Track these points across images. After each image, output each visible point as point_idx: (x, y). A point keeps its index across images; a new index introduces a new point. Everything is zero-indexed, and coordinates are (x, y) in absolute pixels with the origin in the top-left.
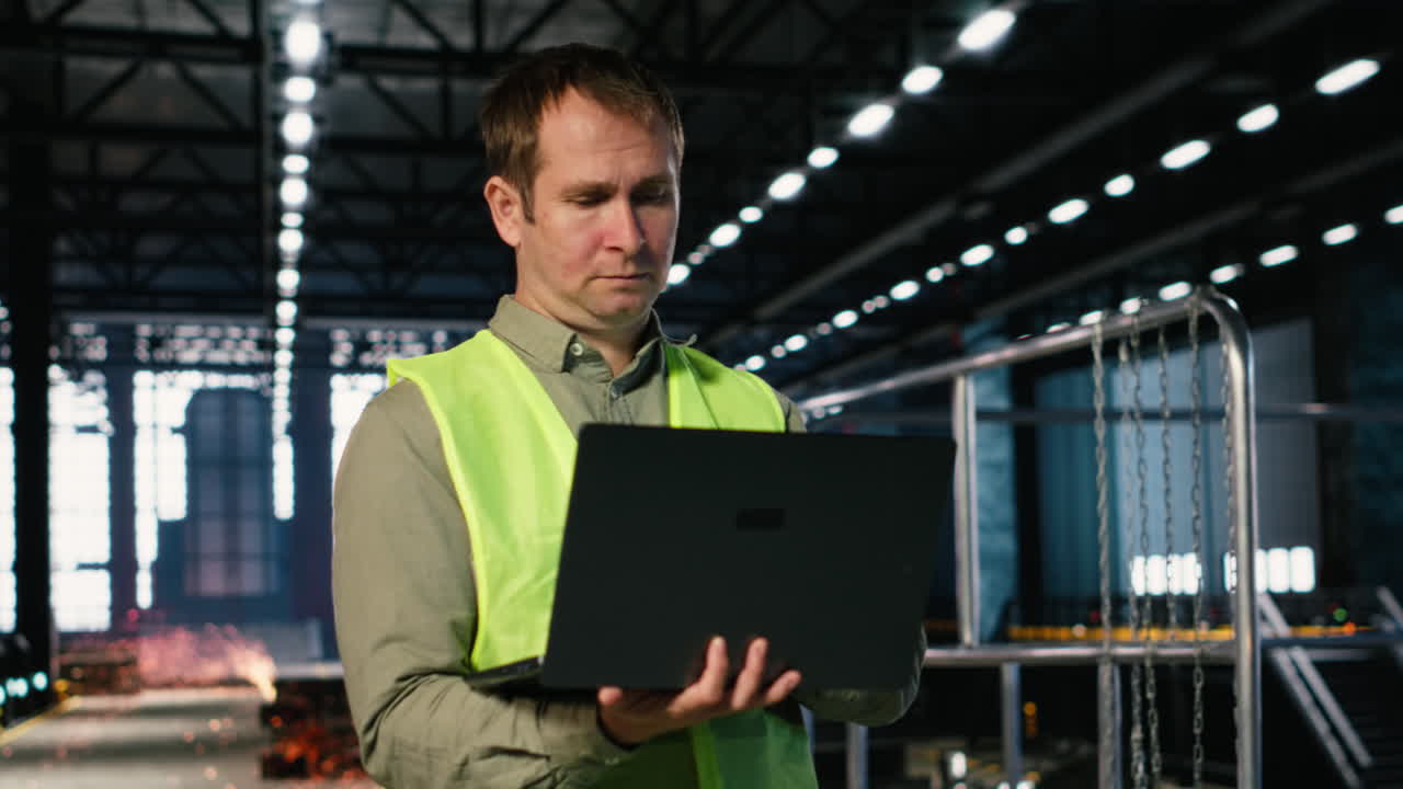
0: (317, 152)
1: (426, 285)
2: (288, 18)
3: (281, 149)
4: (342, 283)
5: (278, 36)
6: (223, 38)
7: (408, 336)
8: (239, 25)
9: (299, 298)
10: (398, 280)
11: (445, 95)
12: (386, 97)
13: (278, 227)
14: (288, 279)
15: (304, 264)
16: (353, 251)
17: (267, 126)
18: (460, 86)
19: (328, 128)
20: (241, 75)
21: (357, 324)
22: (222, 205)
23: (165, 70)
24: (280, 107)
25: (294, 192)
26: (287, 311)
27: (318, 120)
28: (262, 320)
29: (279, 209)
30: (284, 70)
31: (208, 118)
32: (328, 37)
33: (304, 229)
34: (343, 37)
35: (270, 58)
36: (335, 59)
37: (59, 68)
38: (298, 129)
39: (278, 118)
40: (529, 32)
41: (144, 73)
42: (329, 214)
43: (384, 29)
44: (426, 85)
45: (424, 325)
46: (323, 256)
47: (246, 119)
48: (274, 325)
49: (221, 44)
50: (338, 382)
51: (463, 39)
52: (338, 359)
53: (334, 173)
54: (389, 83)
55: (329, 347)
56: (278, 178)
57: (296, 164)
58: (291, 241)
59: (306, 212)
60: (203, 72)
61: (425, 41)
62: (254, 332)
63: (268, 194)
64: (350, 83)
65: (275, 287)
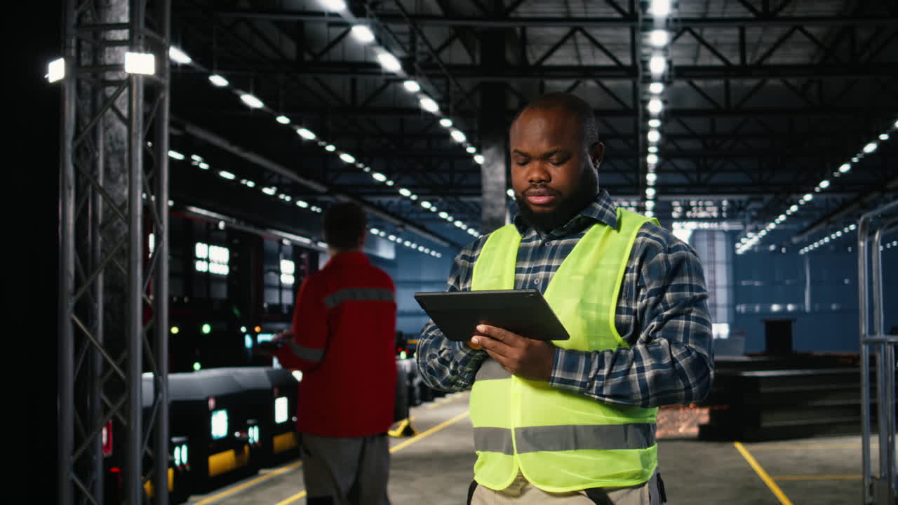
0: (664, 117)
1: (717, 179)
2: (650, 55)
3: (648, 116)
4: (678, 179)
5: (645, 63)
6: (620, 66)
7: (709, 203)
8: (626, 60)
9: (657, 186)
10: (704, 176)
11: (727, 85)
12: (698, 89)
13: (646, 153)
14: (651, 178)
15: (658, 170)
16: (681, 164)
17: (640, 107)
18: (733, 82)
19: (670, 106)
20: (628, 83)
21: (683, 198)
22: (618, 144)
23: (591, 83)
24: (646, 97)
25: (653, 136)
26: (650, 192)
27: (665, 102)
28: (639, 198)
29: (646, 144)
30: (649, 79)
31: (614, 105)
32: (669, 62)
33: (657, 154)
34: (676, 63)
35: (641, 73)
36: (673, 73)
37: (542, 85)
38: (655, 106)
39: (646, 102)
40: (769, 54)
41: (581, 85)
42: (671, 146)
43: (696, 58)
44: (717, 83)
45: (716, 198)
46: (668, 166)
47: (629, 103)
48: (645, 199)
49: (618, 70)
50: (675, 225)
51: (735, 60)
52: (675, 215)
53: (674, 127)
54: (699, 83)
55: (671, 209)
56: (646, 130)
57: (654, 123)
58: (652, 160)
59: (659, 145)
60: (608, 83)
61: (717, 62)
62: (634, 203)
63: (641, 137)
64: (680, 84)
65: (645, 181)
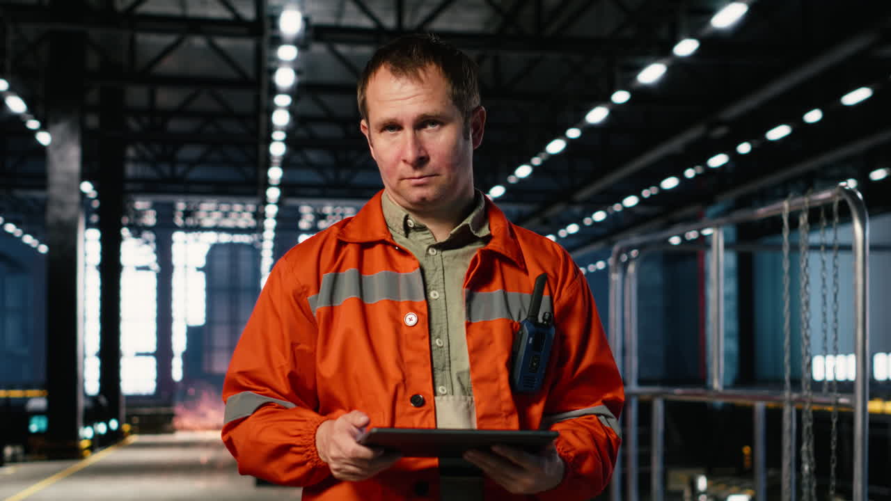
0: (296, 92)
1: (361, 176)
2: (280, 8)
3: (274, 91)
4: (309, 176)
5: (274, 20)
6: (238, 21)
7: (348, 209)
8: (248, 13)
9: (282, 185)
10: (343, 175)
12: (340, 57)
13: (270, 140)
14: (275, 174)
15: (285, 163)
16: (314, 156)
17: (264, 77)
19: (304, 78)
20: (248, 45)
21: (316, 202)
22: (232, 127)
23: (199, 41)
24: (273, 64)
25: (281, 118)
26: (273, 194)
27: (298, 72)
28: (257, 200)
29: (271, 128)
30: (277, 41)
31: (228, 72)
32: (306, 20)
33: (286, 141)
34: (316, 20)
35: (269, 33)
36: (310, 34)
37: (132, 42)
38: (285, 78)
39: (272, 72)
40: (431, 18)
41: (185, 44)
42: (301, 133)
43: (340, 13)
44: (366, 50)
45: (359, 203)
46: (297, 158)
47: (250, 71)
48: (265, 202)
49: (236, 25)
51: (390, 22)
52: (304, 225)
53: (308, 107)
54: (342, 49)
55: (299, 217)
56: (271, 109)
57: (283, 100)
58: (278, 149)
59: (289, 131)
60: (223, 42)
61: (366, 22)
62: (251, 207)
63: (263, 118)
64: (318, 49)
65: (267, 178)
